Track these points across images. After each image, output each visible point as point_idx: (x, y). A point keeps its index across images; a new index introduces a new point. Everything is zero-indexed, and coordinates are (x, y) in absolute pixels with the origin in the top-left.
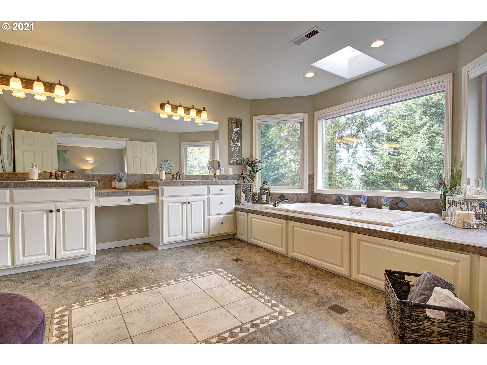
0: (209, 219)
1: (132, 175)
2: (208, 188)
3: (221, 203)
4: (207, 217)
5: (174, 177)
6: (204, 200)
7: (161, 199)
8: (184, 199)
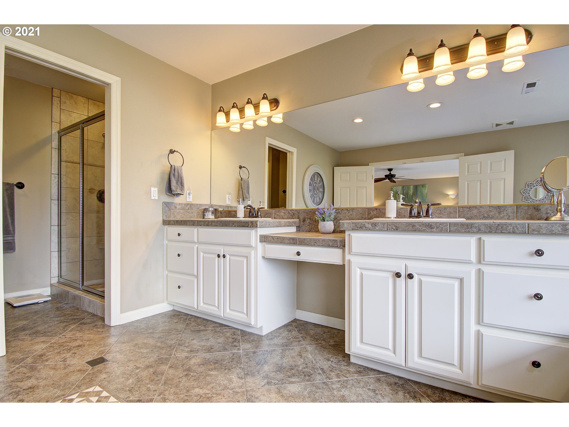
0: (479, 336)
1: (347, 209)
2: (480, 245)
3: (530, 298)
4: (472, 327)
5: (415, 211)
6: (461, 276)
7: (347, 257)
8: (400, 266)
